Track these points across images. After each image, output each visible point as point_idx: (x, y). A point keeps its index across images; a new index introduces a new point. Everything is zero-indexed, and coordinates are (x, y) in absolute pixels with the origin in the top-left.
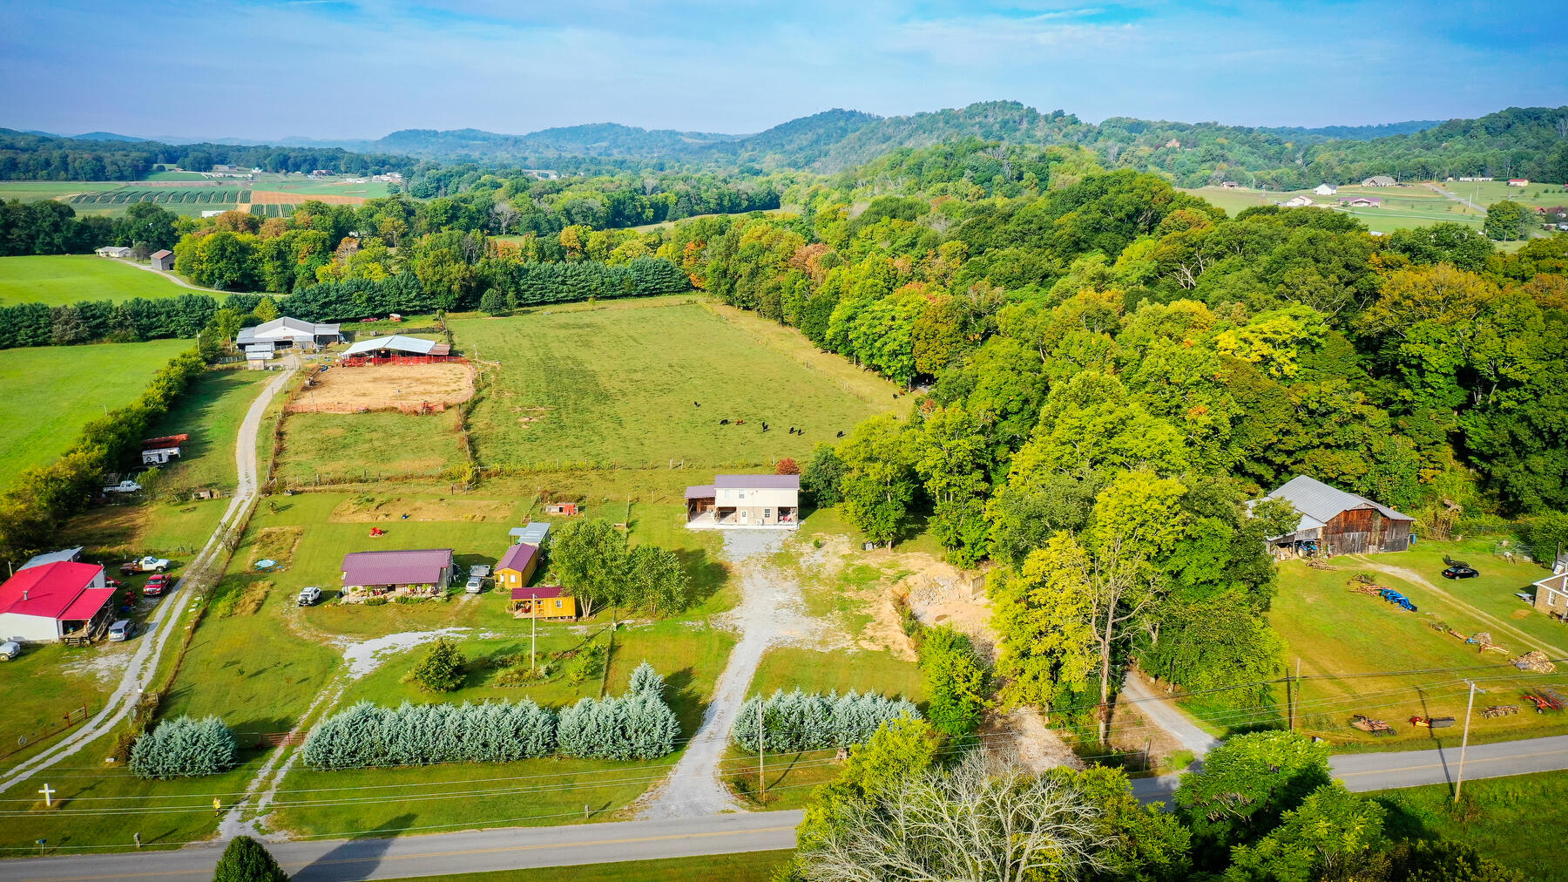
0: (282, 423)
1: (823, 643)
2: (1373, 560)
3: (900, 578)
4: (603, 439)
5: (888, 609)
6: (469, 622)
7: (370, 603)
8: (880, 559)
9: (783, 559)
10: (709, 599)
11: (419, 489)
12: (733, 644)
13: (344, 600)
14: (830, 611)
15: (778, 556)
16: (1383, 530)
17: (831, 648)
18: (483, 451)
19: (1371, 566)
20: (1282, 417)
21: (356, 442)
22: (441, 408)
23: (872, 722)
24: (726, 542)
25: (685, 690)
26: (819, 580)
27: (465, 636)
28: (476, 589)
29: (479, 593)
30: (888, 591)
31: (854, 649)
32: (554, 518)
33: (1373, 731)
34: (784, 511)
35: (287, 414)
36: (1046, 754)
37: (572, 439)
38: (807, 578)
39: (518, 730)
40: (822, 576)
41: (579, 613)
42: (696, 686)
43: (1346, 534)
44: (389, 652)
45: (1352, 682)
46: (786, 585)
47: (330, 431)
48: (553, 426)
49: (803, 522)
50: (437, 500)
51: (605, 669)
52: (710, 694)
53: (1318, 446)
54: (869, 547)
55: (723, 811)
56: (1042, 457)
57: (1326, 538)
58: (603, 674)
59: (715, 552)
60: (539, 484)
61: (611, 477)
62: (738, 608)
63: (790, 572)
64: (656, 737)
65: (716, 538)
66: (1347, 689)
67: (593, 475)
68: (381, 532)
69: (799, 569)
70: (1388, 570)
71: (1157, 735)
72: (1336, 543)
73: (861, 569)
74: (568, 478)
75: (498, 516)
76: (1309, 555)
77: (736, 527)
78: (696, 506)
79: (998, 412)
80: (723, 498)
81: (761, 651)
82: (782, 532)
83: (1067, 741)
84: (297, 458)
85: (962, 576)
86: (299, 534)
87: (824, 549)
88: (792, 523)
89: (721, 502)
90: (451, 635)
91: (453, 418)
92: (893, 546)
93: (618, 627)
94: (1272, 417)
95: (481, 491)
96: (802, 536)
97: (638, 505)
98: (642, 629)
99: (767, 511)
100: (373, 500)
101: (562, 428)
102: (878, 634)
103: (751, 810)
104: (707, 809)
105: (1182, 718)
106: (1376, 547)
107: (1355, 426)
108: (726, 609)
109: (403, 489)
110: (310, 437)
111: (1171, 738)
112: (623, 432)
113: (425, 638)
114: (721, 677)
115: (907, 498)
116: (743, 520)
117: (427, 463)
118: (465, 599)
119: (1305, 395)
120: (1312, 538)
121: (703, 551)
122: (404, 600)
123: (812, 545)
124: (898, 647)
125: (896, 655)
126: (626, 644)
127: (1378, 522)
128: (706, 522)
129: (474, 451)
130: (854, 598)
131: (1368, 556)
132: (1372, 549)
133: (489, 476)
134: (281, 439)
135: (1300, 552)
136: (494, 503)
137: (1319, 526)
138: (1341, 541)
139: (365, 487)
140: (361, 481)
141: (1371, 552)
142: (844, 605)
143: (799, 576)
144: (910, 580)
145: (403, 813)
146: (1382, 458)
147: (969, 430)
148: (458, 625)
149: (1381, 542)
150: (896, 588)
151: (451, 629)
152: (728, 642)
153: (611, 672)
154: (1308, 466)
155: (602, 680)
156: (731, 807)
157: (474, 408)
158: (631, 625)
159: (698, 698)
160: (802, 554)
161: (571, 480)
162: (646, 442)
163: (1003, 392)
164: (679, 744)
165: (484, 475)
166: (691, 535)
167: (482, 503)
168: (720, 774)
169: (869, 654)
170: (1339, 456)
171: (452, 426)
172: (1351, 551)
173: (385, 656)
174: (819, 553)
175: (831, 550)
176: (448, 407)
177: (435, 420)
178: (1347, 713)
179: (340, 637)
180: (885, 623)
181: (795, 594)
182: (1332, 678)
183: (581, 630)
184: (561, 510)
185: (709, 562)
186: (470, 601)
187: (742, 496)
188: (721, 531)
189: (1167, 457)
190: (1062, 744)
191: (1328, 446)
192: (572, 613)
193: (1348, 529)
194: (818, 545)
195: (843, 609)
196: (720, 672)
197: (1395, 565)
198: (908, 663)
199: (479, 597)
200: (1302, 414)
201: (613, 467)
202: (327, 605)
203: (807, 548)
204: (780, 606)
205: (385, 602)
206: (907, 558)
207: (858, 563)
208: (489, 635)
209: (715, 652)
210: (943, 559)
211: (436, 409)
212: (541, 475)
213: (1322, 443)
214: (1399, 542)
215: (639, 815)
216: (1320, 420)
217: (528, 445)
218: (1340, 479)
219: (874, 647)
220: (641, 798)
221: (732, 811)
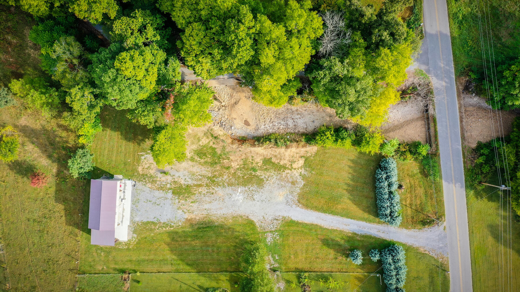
1: (294, 183)
3: (216, 137)
9: (182, 192)
12: (292, 221)
14: (257, 176)
15: (177, 194)
17: (299, 180)
25: (340, 240)
26: (215, 177)
31: (301, 171)
42: (335, 237)
46: (220, 193)
55: (444, 230)
62: (252, 217)
81: (302, 210)
104: (442, 235)
124: (302, 153)
125: (309, 155)
126: (292, 266)
130: (241, 163)
142: (249, 168)
156: (442, 227)
160: (175, 182)
169: (308, 165)
174: (172, 172)
180: (275, 154)
181: (235, 190)
188: (132, 221)
195: (254, 170)
203: (164, 178)
215: (445, 256)
219: (301, 162)
220: (434, 255)
221: (445, 227)
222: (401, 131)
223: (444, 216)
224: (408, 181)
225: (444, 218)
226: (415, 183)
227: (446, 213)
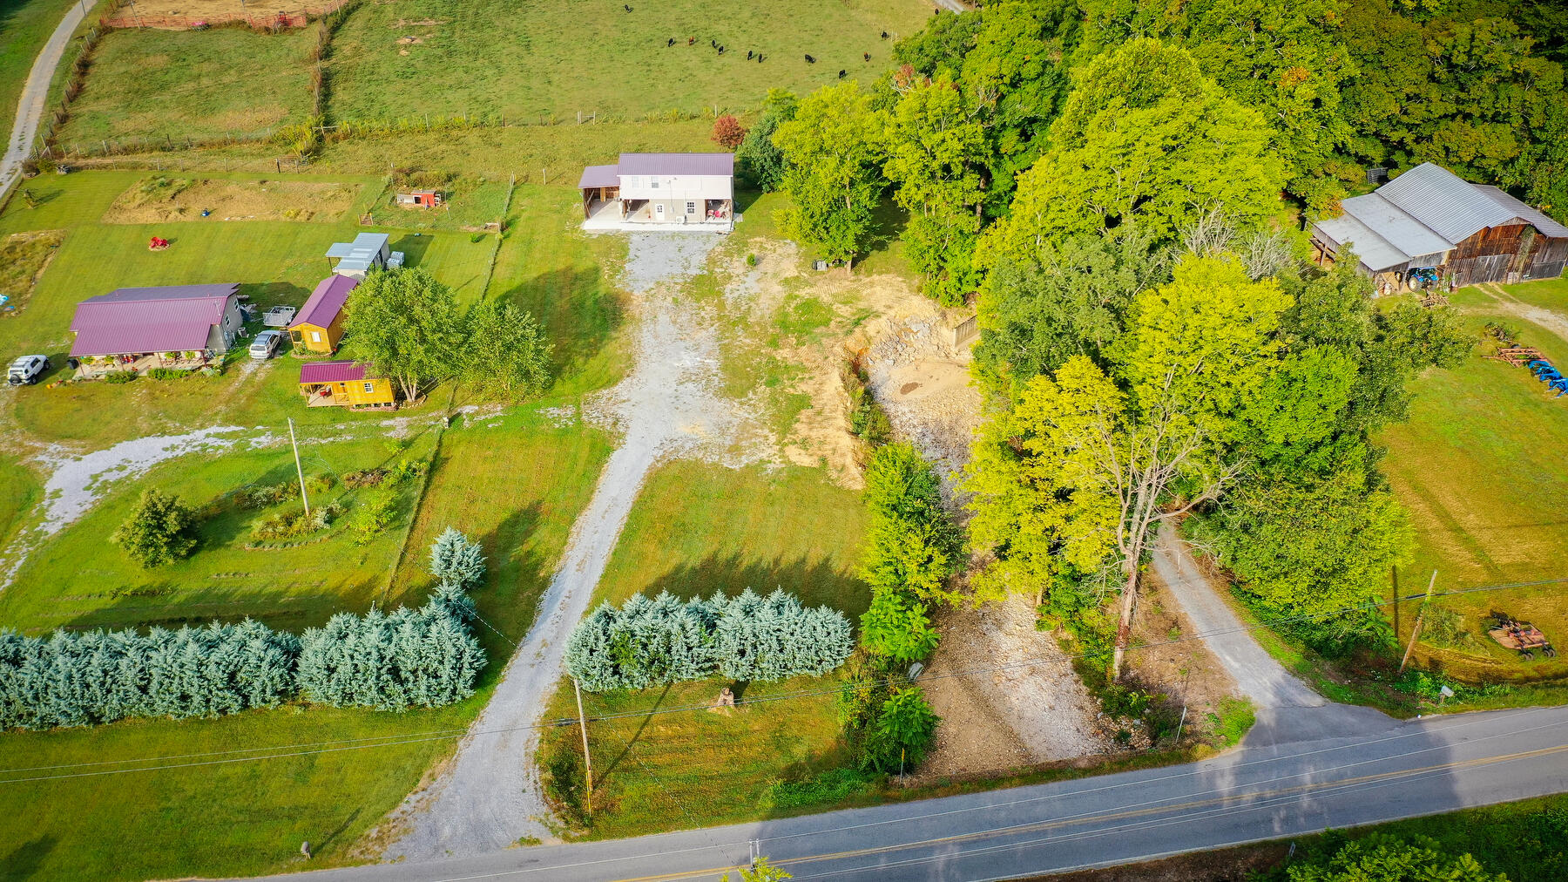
0: (93, 47)
1: (735, 450)
2: (1515, 295)
3: (857, 323)
4: (500, 72)
5: (832, 388)
6: (242, 416)
7: (113, 378)
8: (831, 287)
9: (704, 286)
10: (591, 361)
11: (238, 162)
12: (608, 451)
13: (78, 373)
14: (753, 387)
15: (698, 281)
16: (1533, 250)
17: (745, 460)
18: (341, 94)
19: (1510, 307)
20: (1413, 77)
21: (179, 78)
22: (301, 22)
23: (775, 645)
24: (631, 255)
25: (526, 548)
26: (747, 327)
27: (228, 444)
28: (264, 354)
29: (270, 357)
30: (838, 349)
31: (777, 463)
32: (406, 214)
33: (1522, 652)
34: (712, 205)
35: (105, 30)
36: (1033, 672)
37: (460, 73)
38: (733, 321)
39: (232, 676)
40: (751, 320)
41: (400, 396)
42: (540, 539)
43: (1481, 258)
44: (113, 477)
45: (1485, 537)
46: (702, 335)
47: (151, 59)
48: (439, 52)
49: (740, 218)
50: (256, 183)
51: (415, 504)
52: (559, 554)
53: (1453, 117)
54: (822, 267)
55: (523, 841)
56: (1063, 188)
57: (1451, 264)
58: (410, 517)
59: (615, 271)
60: (399, 154)
61: (497, 140)
62: (626, 381)
63: (709, 311)
64: (445, 679)
65: (617, 246)
66: (1480, 553)
67: (473, 138)
68: (164, 243)
69: (721, 305)
70: (1534, 314)
71: (1199, 663)
72: (1465, 270)
73: (809, 306)
74: (439, 141)
75: (331, 211)
76: (1425, 287)
77: (649, 227)
78: (594, 197)
79: (1007, 80)
80: (631, 187)
81: (643, 469)
82: (709, 235)
83: (1066, 645)
84: (94, 107)
85: (944, 315)
86: (56, 245)
87: (762, 267)
88: (724, 224)
89: (628, 190)
90: (210, 441)
91: (312, 39)
92: (853, 265)
93: (451, 421)
94: (1398, 77)
95: (324, 165)
96: (736, 242)
97: (526, 189)
98: (485, 423)
99: (691, 205)
100: (169, 184)
101: (450, 54)
102: (814, 434)
103: (566, 838)
104: (499, 835)
105: (1236, 623)
106: (1517, 275)
107: (1515, 90)
108: (612, 382)
109: (219, 162)
110: (122, 69)
111: (1221, 671)
112: (529, 61)
113: (173, 448)
114: (580, 520)
115: (873, 205)
116: (660, 217)
117: (259, 116)
118: (247, 369)
119: (1450, 41)
120: (1434, 264)
121: (597, 270)
122: (160, 374)
123: (745, 260)
124: (838, 461)
125: (834, 475)
126: (457, 453)
127: (1529, 241)
128: (607, 220)
129: (326, 95)
130: (791, 362)
131: (1505, 288)
132: (1512, 278)
133: (335, 140)
134: (83, 74)
135: (1413, 283)
136: (332, 187)
137: (1446, 249)
138: (1472, 267)
139: (168, 159)
140: (163, 149)
141: (1510, 281)
142: (775, 374)
143: (720, 318)
144: (872, 327)
145: (37, 835)
146: (1543, 136)
147: (962, 117)
148: (227, 421)
149: (1527, 267)
150: (851, 342)
151: (213, 429)
152: (602, 448)
153: (424, 512)
154: (1437, 145)
155: (407, 529)
156: (536, 830)
157: (344, 20)
158: (472, 416)
159: (539, 564)
160: (730, 277)
161: (443, 147)
162: (555, 78)
163: (1017, 49)
164: (483, 679)
165: (328, 138)
166: (585, 243)
167: (318, 187)
168: (535, 747)
169: (796, 474)
170: (1480, 132)
171: (307, 56)
172: (1482, 280)
173: (105, 484)
174: (755, 274)
175: (770, 271)
176: (312, 20)
177: (290, 41)
178: (1481, 605)
179: (52, 447)
180: (827, 412)
181: (709, 355)
182: (1457, 530)
183: (399, 427)
184: (417, 200)
185: (602, 291)
186: (255, 374)
187: (655, 185)
188: (628, 234)
189: (1257, 197)
190: (1057, 650)
191: (1467, 116)
192: (389, 397)
193: (1484, 252)
194: (754, 262)
195: (772, 383)
196: (582, 508)
197: (1544, 305)
198: (849, 492)
199: (269, 365)
200: (1441, 71)
201: (502, 124)
202: (52, 384)
203: (738, 265)
204: (687, 377)
205: (133, 376)
206: (872, 284)
207: (805, 293)
208: (265, 440)
209: (580, 469)
210: (920, 290)
211: (296, 24)
212: (406, 138)
213: (1459, 112)
214: (1551, 266)
215: (391, 848)
216: (1463, 77)
217: (400, 85)
218: (1476, 163)
219: (805, 460)
220: (403, 806)
221: (537, 841)
222: (970, 708)
223: (591, 838)
224: (756, 728)
225: (582, 838)
226: (751, 746)
227: (605, 844)
